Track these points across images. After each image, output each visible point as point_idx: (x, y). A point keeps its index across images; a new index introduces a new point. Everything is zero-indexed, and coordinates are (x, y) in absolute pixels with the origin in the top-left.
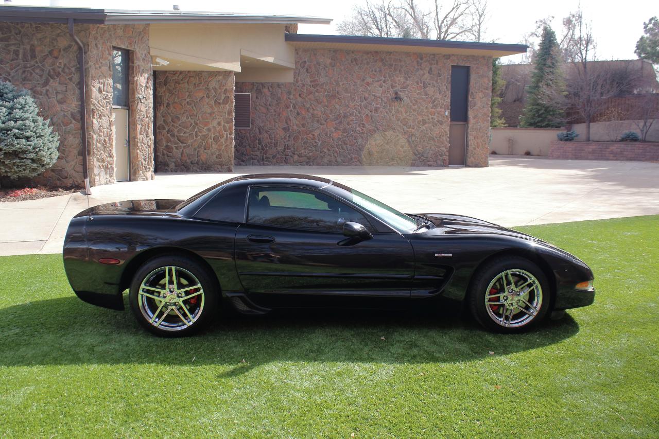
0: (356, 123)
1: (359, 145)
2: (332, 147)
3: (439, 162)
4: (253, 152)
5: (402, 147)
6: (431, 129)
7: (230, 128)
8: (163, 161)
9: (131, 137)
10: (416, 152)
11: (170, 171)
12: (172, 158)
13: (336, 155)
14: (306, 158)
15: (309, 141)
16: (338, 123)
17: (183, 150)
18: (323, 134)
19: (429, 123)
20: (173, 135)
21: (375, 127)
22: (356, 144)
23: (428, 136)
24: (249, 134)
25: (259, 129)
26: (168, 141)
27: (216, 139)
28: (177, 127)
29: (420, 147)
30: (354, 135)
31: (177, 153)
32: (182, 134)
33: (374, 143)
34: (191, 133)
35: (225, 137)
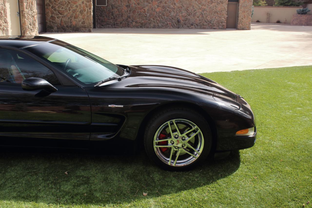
0: (170, 3)
1: (172, 16)
2: (156, 17)
3: (220, 27)
4: (108, 20)
5: (198, 17)
6: (216, 6)
7: (90, 5)
8: (50, 25)
9: (20, 10)
10: (206, 20)
11: (54, 31)
12: (56, 24)
13: (158, 22)
14: (140, 24)
15: (142, 14)
16: (160, 2)
17: (61, 19)
18: (150, 9)
19: (215, 3)
20: (55, 10)
21: (182, 5)
22: (170, 15)
23: (214, 11)
24: (106, 9)
25: (112, 6)
26: (52, 13)
27: (81, 12)
28: (57, 5)
29: (209, 18)
30: (169, 10)
31: (58, 20)
32: (61, 9)
33: (181, 15)
34: (66, 8)
35: (87, 11)
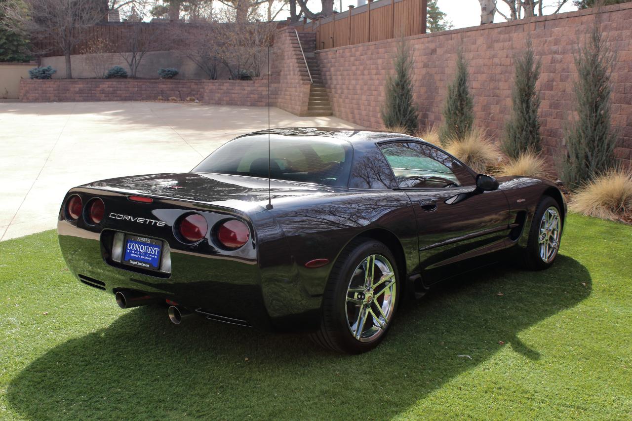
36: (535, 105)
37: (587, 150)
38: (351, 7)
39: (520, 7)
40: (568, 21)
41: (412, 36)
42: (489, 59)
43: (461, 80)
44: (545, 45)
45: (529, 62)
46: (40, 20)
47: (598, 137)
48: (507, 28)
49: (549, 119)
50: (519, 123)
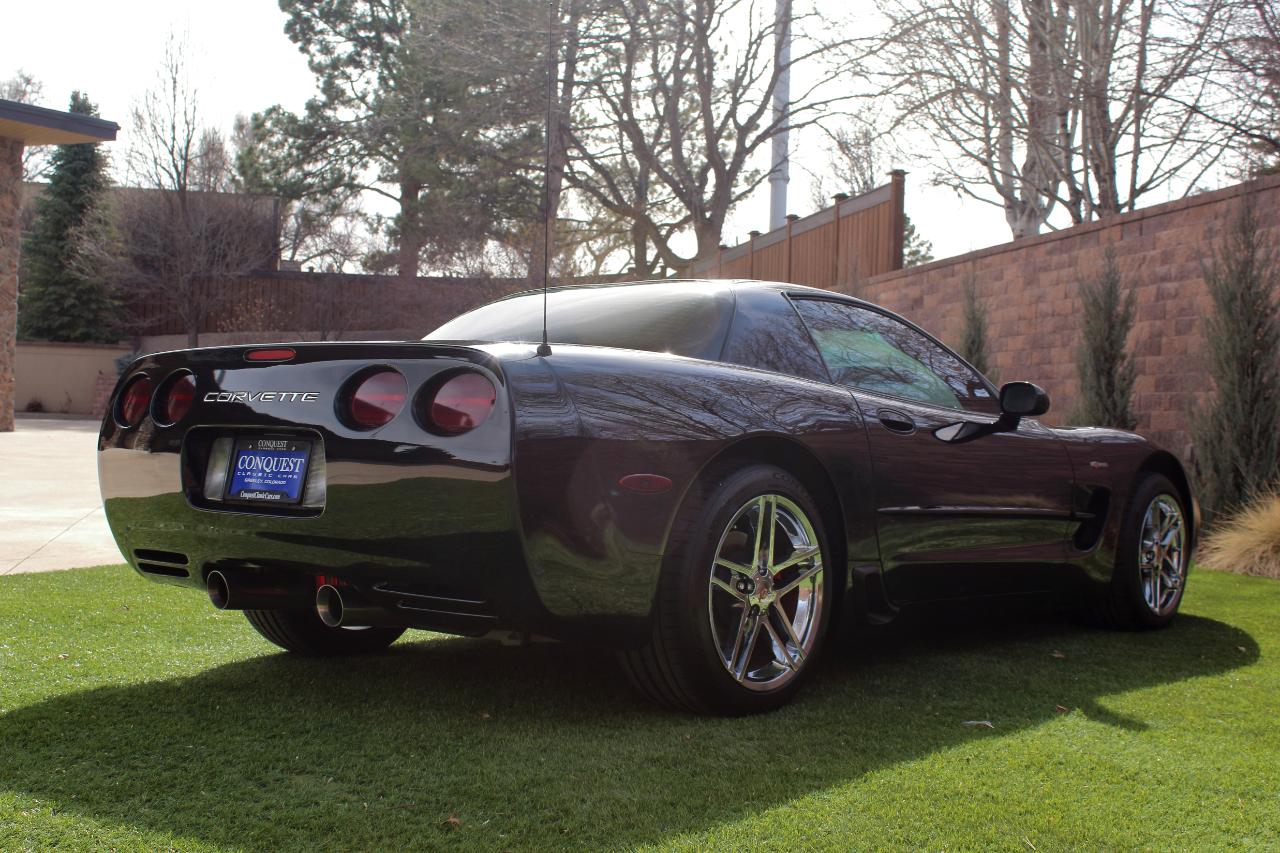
36: (1124, 379)
37: (1237, 451)
38: (755, 234)
39: (1091, 214)
40: (1188, 214)
41: (875, 277)
42: (1030, 305)
43: (973, 343)
44: (1143, 267)
45: (1111, 291)
46: (143, 262)
47: (1258, 426)
48: (1066, 241)
49: (1154, 413)
50: (1093, 416)
